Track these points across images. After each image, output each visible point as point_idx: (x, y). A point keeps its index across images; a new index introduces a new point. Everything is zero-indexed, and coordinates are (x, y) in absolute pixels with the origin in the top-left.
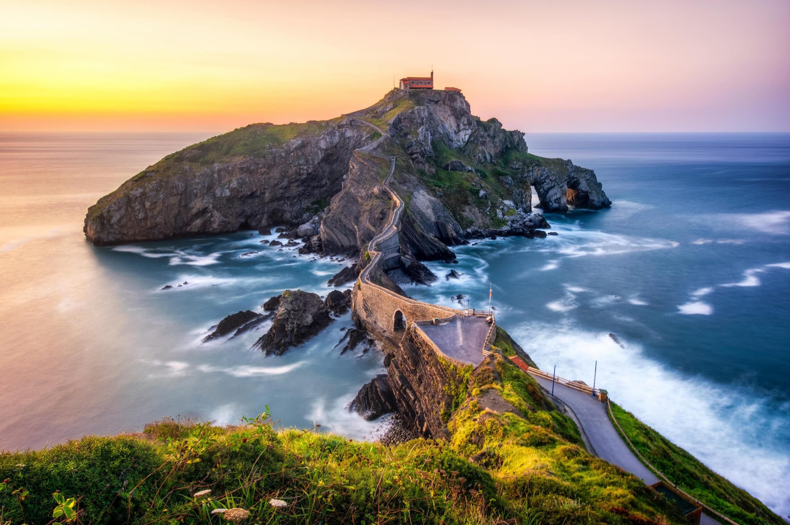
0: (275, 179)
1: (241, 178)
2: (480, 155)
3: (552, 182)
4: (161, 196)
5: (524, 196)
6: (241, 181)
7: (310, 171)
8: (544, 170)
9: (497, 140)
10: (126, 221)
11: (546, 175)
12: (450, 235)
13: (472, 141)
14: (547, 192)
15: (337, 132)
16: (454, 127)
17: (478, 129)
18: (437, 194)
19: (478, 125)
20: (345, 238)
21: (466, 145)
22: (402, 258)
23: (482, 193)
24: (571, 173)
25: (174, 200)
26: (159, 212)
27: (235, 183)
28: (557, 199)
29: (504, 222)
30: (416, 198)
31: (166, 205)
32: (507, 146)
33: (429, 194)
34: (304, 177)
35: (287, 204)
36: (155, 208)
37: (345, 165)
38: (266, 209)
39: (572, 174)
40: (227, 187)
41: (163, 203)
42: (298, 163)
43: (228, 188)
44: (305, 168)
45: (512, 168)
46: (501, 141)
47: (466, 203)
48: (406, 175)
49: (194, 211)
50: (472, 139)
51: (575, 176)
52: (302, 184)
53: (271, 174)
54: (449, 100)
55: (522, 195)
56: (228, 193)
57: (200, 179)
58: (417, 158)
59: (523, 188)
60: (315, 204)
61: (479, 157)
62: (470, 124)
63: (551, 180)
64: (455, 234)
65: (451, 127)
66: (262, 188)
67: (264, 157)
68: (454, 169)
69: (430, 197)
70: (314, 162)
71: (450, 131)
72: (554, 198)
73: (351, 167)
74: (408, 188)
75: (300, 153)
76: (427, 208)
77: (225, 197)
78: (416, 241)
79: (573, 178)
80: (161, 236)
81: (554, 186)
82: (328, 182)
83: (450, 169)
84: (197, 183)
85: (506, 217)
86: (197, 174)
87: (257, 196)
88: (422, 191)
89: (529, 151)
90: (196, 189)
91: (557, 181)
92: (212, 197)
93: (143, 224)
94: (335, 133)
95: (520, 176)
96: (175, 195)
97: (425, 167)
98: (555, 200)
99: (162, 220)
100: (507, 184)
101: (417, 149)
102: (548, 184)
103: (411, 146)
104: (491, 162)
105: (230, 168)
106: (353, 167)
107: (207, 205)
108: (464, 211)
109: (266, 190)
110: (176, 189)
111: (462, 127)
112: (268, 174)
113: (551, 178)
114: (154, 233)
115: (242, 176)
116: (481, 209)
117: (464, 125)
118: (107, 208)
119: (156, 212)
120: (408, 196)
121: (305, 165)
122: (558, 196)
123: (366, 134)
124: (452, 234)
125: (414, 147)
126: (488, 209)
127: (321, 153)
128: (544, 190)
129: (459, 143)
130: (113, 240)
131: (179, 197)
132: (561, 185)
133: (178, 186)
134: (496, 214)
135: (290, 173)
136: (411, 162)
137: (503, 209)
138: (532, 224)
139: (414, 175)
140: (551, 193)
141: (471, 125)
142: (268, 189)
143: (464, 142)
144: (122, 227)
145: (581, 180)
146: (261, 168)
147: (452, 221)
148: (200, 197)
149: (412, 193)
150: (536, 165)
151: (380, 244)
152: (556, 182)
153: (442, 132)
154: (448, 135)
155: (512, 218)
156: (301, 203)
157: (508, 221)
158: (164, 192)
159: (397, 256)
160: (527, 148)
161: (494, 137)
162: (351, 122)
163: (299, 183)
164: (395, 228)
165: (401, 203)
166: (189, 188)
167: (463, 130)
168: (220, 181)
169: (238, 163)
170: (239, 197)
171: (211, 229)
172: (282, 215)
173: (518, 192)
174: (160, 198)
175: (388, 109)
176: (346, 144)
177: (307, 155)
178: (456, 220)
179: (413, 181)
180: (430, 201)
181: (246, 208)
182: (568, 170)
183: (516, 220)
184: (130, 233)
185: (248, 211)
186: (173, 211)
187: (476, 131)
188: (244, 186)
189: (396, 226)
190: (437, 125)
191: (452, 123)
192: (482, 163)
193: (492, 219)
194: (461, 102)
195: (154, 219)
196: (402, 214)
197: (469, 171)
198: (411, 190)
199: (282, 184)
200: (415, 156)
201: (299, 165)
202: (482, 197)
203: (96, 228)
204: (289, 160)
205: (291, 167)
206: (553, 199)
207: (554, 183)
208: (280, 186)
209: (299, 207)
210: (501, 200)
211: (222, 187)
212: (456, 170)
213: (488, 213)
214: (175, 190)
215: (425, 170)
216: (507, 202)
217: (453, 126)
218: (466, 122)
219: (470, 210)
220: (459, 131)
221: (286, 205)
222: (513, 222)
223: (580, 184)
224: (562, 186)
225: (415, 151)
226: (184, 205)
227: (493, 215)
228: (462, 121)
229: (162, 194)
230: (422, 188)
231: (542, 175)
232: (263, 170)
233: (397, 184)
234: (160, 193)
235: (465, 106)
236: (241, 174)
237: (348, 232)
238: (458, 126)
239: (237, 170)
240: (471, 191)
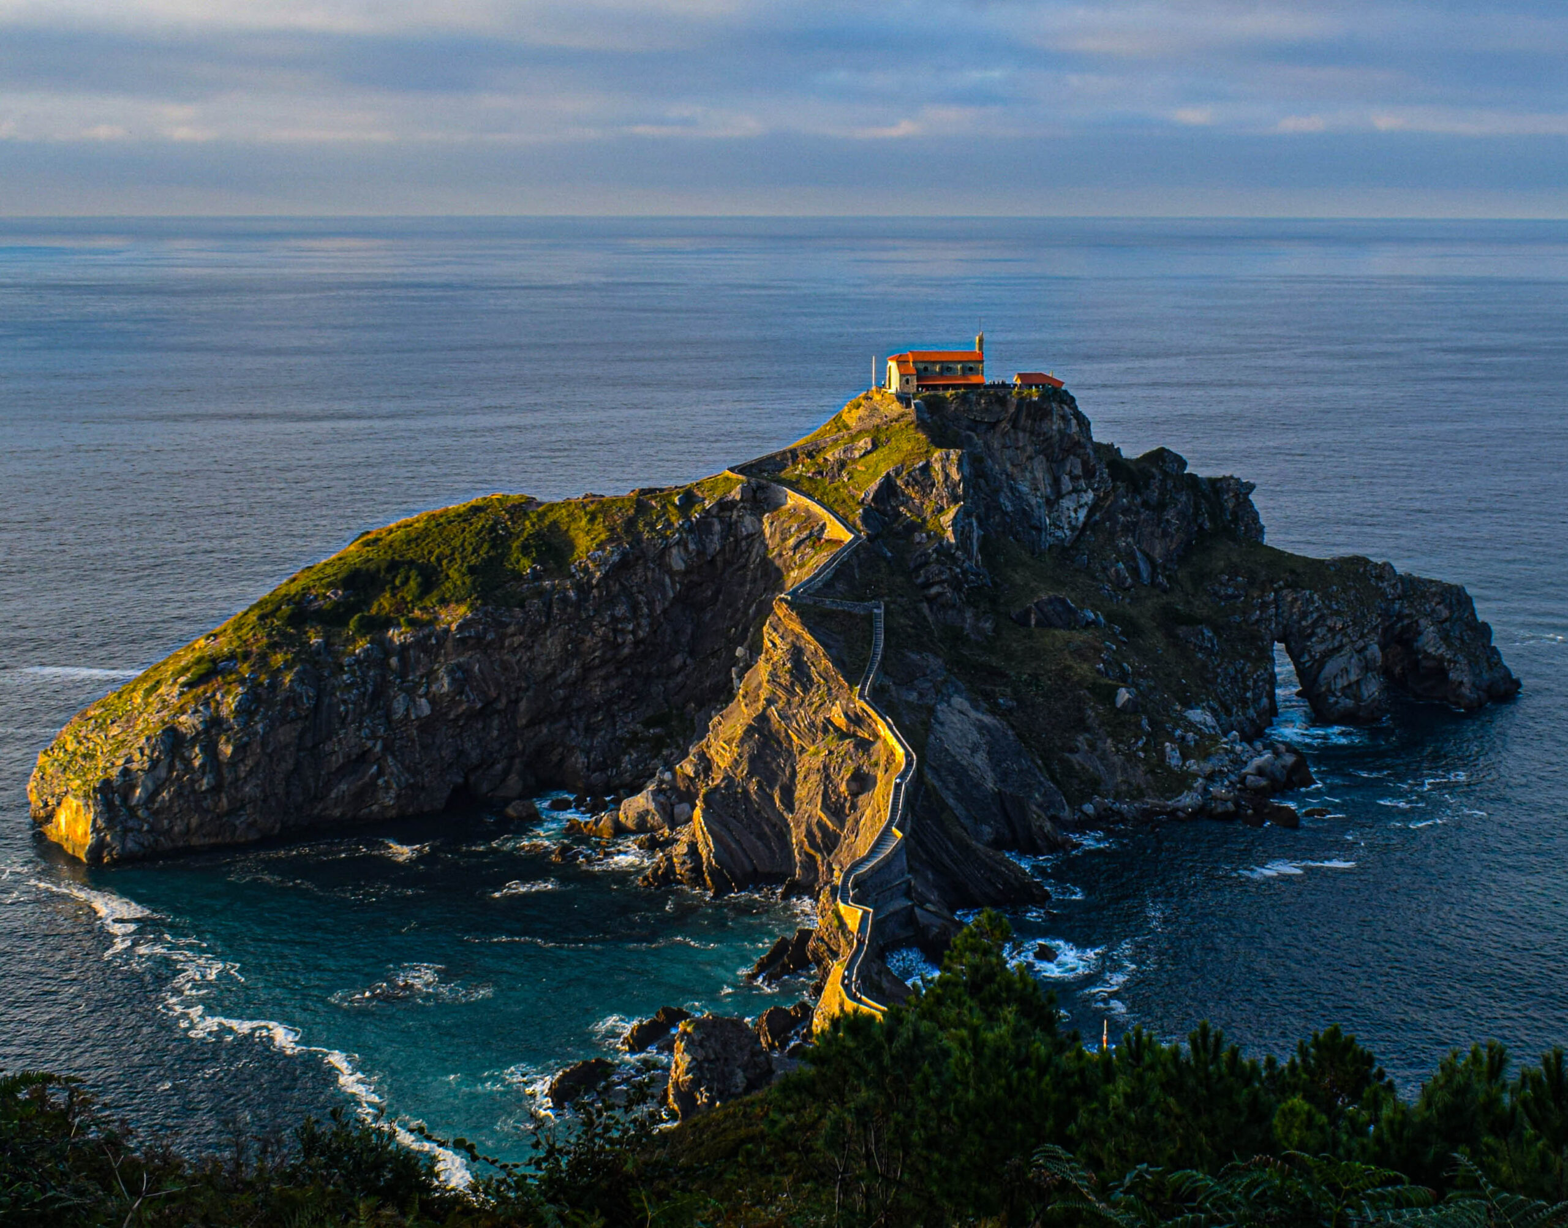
0: (549, 661)
1: (459, 666)
2: (1121, 565)
3: (1333, 638)
4: (259, 727)
5: (1251, 683)
6: (459, 675)
7: (641, 634)
8: (1310, 600)
9: (1170, 515)
10: (171, 799)
11: (1315, 615)
12: (1034, 829)
13: (1096, 522)
14: (1321, 663)
15: (716, 521)
16: (1046, 489)
17: (1114, 488)
18: (997, 704)
19: (1114, 477)
20: (759, 844)
21: (1078, 537)
22: (917, 910)
23: (1123, 695)
24: (1393, 601)
25: (285, 734)
26: (251, 768)
27: (446, 681)
28: (1350, 685)
29: (1183, 781)
30: (942, 724)
31: (269, 750)
32: (1201, 527)
33: (976, 708)
34: (626, 651)
35: (576, 729)
36: (242, 760)
37: (738, 616)
38: (520, 745)
39: (1397, 606)
40: (422, 690)
41: (264, 744)
42: (612, 616)
43: (426, 695)
44: (630, 627)
45: (1216, 594)
46: (1182, 515)
47: (1081, 725)
48: (915, 657)
49: (337, 761)
50: (1097, 516)
51: (1407, 611)
52: (618, 669)
53: (537, 649)
54: (1028, 416)
55: (1245, 678)
56: (424, 707)
57: (353, 673)
58: (939, 594)
59: (1247, 657)
60: (653, 726)
61: (1117, 572)
62: (1089, 473)
63: (1331, 629)
64: (1048, 826)
65: (1037, 489)
66: (513, 689)
67: (522, 606)
68: (1045, 623)
69: (980, 716)
70: (652, 610)
71: (1033, 502)
72: (1342, 682)
73: (770, 645)
74: (921, 695)
75: (616, 588)
76: (975, 749)
77: (418, 718)
78: (947, 861)
79: (1400, 617)
80: (253, 836)
81: (1341, 646)
82: (689, 661)
83: (1033, 622)
84: (347, 685)
85: (1192, 765)
86: (346, 660)
87: (498, 712)
88: (958, 701)
89: (1268, 540)
90: (344, 702)
91: (1349, 631)
92: (383, 720)
93: (208, 803)
94: (711, 524)
95: (1238, 618)
96: (293, 721)
97: (964, 620)
98: (1343, 689)
99: (258, 791)
100: (1201, 648)
101: (941, 572)
102: (1323, 640)
103: (926, 563)
104: (1153, 582)
105: (433, 641)
106: (774, 645)
107: (369, 744)
108: (1074, 750)
109: (521, 694)
110: (295, 705)
111: (1067, 484)
112: (530, 648)
113: (1329, 622)
114: (235, 827)
115: (461, 660)
116: (1121, 742)
117: (1074, 478)
118: (121, 762)
119: (243, 770)
120: (923, 723)
121: (629, 621)
122: (1353, 678)
123: (799, 530)
124: (1041, 828)
125: (935, 568)
126: (1140, 744)
127: (673, 583)
128: (1312, 657)
129: (1059, 533)
130: (137, 848)
131: (299, 726)
132: (1361, 643)
133: (301, 697)
134: (1163, 752)
135: (587, 644)
136: (925, 607)
137: (1183, 738)
138: (1264, 782)
139: (937, 655)
140: (1331, 667)
141: (1093, 476)
142: (527, 689)
143: (1073, 528)
144: (156, 813)
145: (1423, 622)
146: (513, 635)
147: (1041, 783)
148: (353, 722)
149: (932, 711)
150: (1287, 586)
151: (864, 882)
152: (1345, 635)
153: (1010, 509)
154: (1025, 514)
155: (1208, 767)
156: (614, 725)
157: (1195, 776)
158: (265, 715)
159: (906, 908)
160: (1261, 530)
161: (1162, 506)
162: (755, 492)
163: (611, 668)
164: (899, 834)
165: (908, 755)
166: (326, 701)
167: (1070, 493)
168: (403, 676)
169: (454, 627)
170: (452, 716)
171: (375, 808)
172: (562, 760)
173: (1232, 671)
174: (256, 733)
175: (857, 454)
176: (742, 553)
177: (635, 589)
178: (1053, 778)
179: (933, 671)
180: (982, 728)
181: (468, 746)
182: (1383, 595)
183: (1221, 771)
184: (176, 829)
185: (474, 754)
186: (283, 764)
187: (1107, 495)
188: (467, 688)
189: (898, 827)
190: (997, 491)
191: (1039, 475)
192: (1128, 589)
193: (1152, 772)
194: (1063, 417)
195: (236, 788)
196: (911, 789)
197: (1088, 624)
198: (930, 700)
199: (566, 674)
200: (934, 590)
201: (614, 619)
202: (1124, 709)
203: (95, 821)
204: (586, 609)
205: (591, 629)
206: (1339, 686)
207: (1338, 637)
208: (559, 680)
209: (608, 737)
210: (1178, 708)
211: (411, 693)
212: (1051, 625)
213: (1142, 755)
214: (291, 709)
215: (962, 628)
216: (1196, 715)
217: (1041, 486)
218: (1078, 471)
219: (1093, 747)
220: (1060, 496)
221: (573, 733)
222: (1210, 778)
223: (1420, 633)
224: (1365, 648)
225: (937, 579)
226: (310, 745)
227: (1154, 761)
228: (1068, 468)
229: (261, 721)
230: (958, 691)
231: (1304, 615)
232: (518, 640)
233: (893, 688)
234: (257, 719)
235: (1074, 427)
236: (459, 655)
237: (767, 829)
238: (1056, 482)
239: (449, 644)
240: (1094, 688)
